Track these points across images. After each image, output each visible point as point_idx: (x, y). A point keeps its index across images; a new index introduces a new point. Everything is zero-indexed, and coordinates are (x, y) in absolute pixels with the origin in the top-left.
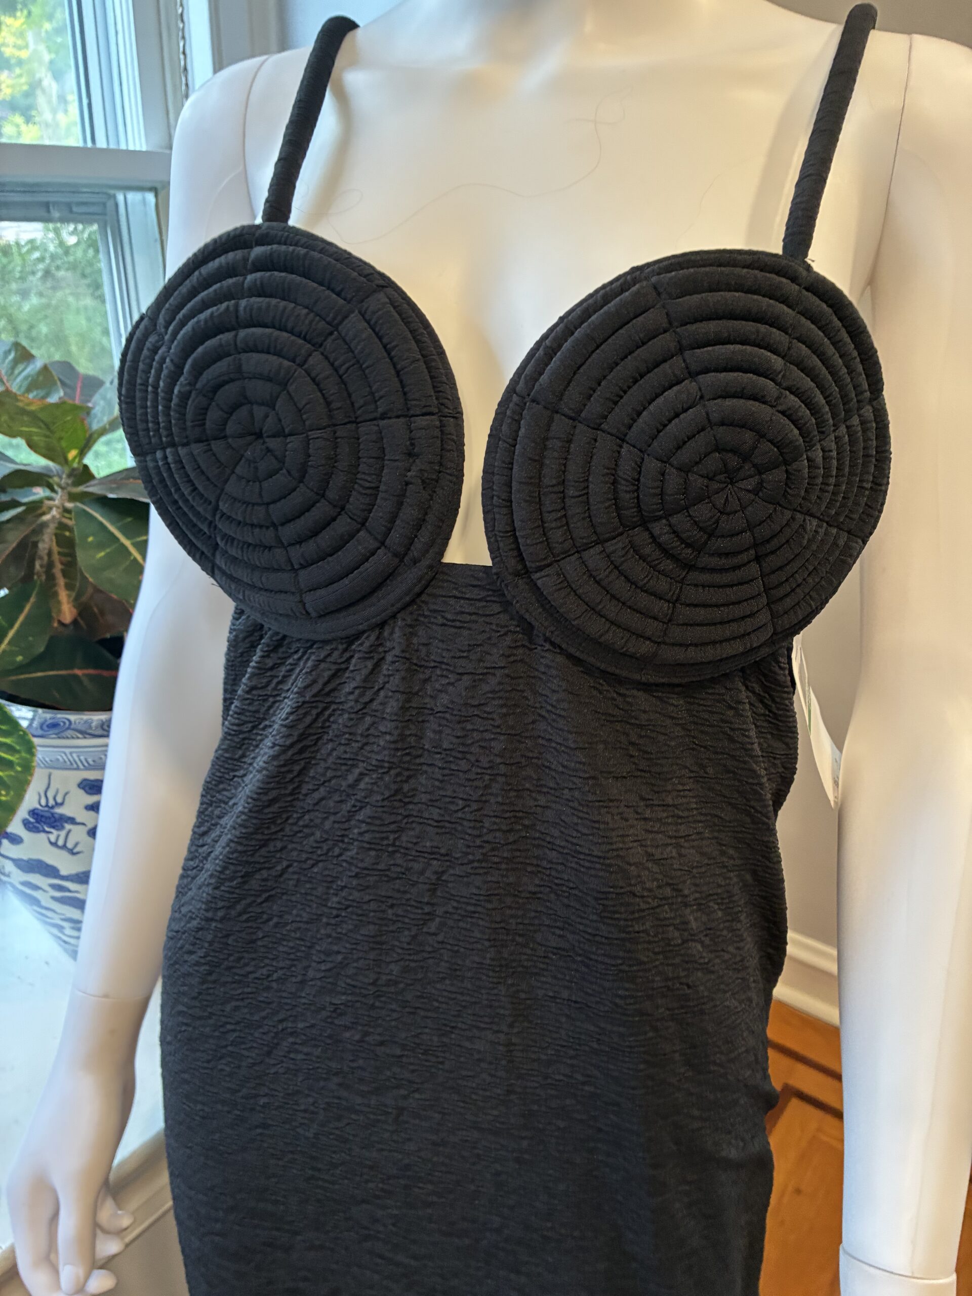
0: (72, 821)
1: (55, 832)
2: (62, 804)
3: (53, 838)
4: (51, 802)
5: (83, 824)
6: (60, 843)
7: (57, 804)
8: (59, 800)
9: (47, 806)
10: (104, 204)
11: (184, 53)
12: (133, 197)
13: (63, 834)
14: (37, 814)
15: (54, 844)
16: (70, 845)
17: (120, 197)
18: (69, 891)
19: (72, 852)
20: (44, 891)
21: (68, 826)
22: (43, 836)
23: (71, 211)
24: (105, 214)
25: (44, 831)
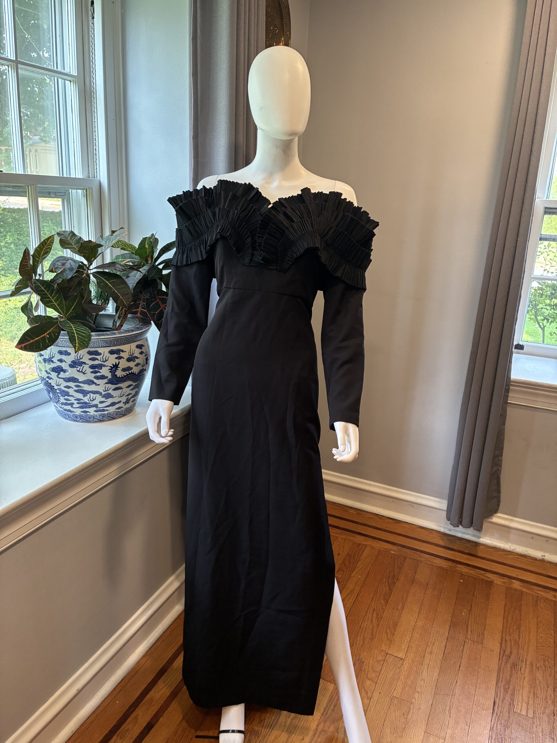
0: (85, 363)
1: (79, 367)
2: (82, 358)
3: (78, 370)
4: (79, 358)
5: (88, 364)
6: (81, 371)
7: (80, 358)
8: (81, 357)
9: (77, 359)
10: (65, 193)
11: (96, 150)
12: (74, 191)
13: (82, 367)
14: (74, 362)
15: (79, 371)
16: (83, 371)
17: (70, 191)
18: (81, 387)
19: (84, 374)
20: (73, 388)
21: (83, 365)
22: (75, 368)
23: (56, 195)
24: (65, 196)
25: (76, 367)
